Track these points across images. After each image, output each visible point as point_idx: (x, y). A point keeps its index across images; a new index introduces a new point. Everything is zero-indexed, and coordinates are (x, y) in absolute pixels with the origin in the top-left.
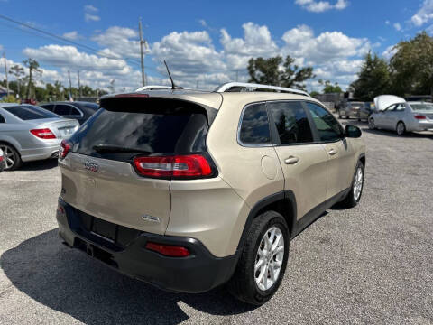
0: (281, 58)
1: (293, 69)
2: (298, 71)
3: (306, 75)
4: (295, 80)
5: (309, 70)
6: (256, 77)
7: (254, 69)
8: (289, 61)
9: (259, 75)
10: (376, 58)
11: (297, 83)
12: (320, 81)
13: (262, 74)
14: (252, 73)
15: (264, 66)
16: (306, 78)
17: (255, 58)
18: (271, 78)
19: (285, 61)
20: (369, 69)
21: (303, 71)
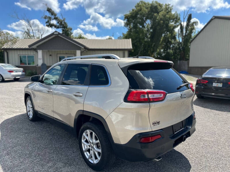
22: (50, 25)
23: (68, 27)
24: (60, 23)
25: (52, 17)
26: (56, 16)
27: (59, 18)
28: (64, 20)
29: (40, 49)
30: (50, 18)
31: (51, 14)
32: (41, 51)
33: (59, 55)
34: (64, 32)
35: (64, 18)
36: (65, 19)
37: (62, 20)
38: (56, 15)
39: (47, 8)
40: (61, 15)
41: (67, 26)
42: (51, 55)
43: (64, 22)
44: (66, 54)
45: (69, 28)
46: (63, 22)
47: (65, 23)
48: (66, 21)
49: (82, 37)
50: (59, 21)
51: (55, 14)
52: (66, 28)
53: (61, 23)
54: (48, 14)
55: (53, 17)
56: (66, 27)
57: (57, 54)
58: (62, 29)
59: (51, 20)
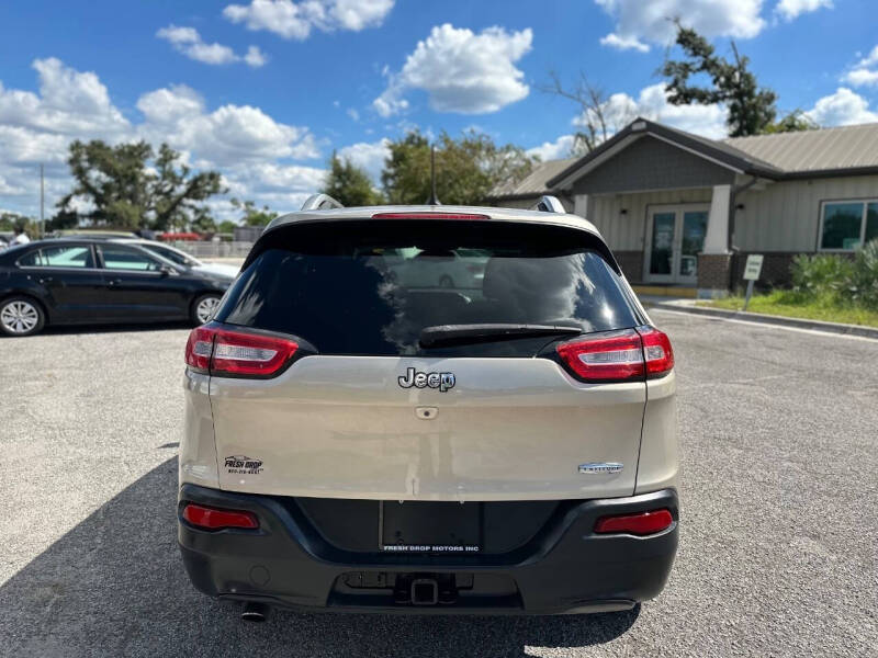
0: (148, 148)
1: (179, 173)
2: (190, 177)
3: (208, 188)
4: (187, 195)
5: (213, 177)
6: (93, 184)
7: (85, 164)
8: (167, 156)
9: (98, 179)
10: (349, 166)
11: (191, 202)
12: (234, 201)
13: (105, 178)
14: (80, 173)
15: (110, 161)
16: (209, 193)
17: (85, 141)
18: (129, 188)
19: (159, 156)
20: (338, 185)
21: (201, 177)
22: (682, 97)
23: (757, 92)
24: (722, 79)
25: (693, 63)
26: (712, 57)
27: (723, 59)
28: (741, 67)
29: (581, 192)
30: (686, 68)
31: (690, 52)
32: (585, 197)
33: (653, 211)
34: (736, 114)
35: (740, 56)
36: (745, 59)
37: (735, 65)
38: (710, 53)
39: (679, 31)
40: (731, 47)
41: (754, 87)
42: (624, 212)
43: (741, 75)
44: (683, 202)
45: (761, 93)
46: (737, 74)
47: (746, 77)
48: (748, 69)
49: (796, 123)
50: (722, 73)
51: (705, 50)
52: (745, 99)
53: (728, 79)
54: (681, 56)
55: (698, 61)
56: (750, 94)
57: (647, 206)
58: (731, 102)
59: (690, 74)
